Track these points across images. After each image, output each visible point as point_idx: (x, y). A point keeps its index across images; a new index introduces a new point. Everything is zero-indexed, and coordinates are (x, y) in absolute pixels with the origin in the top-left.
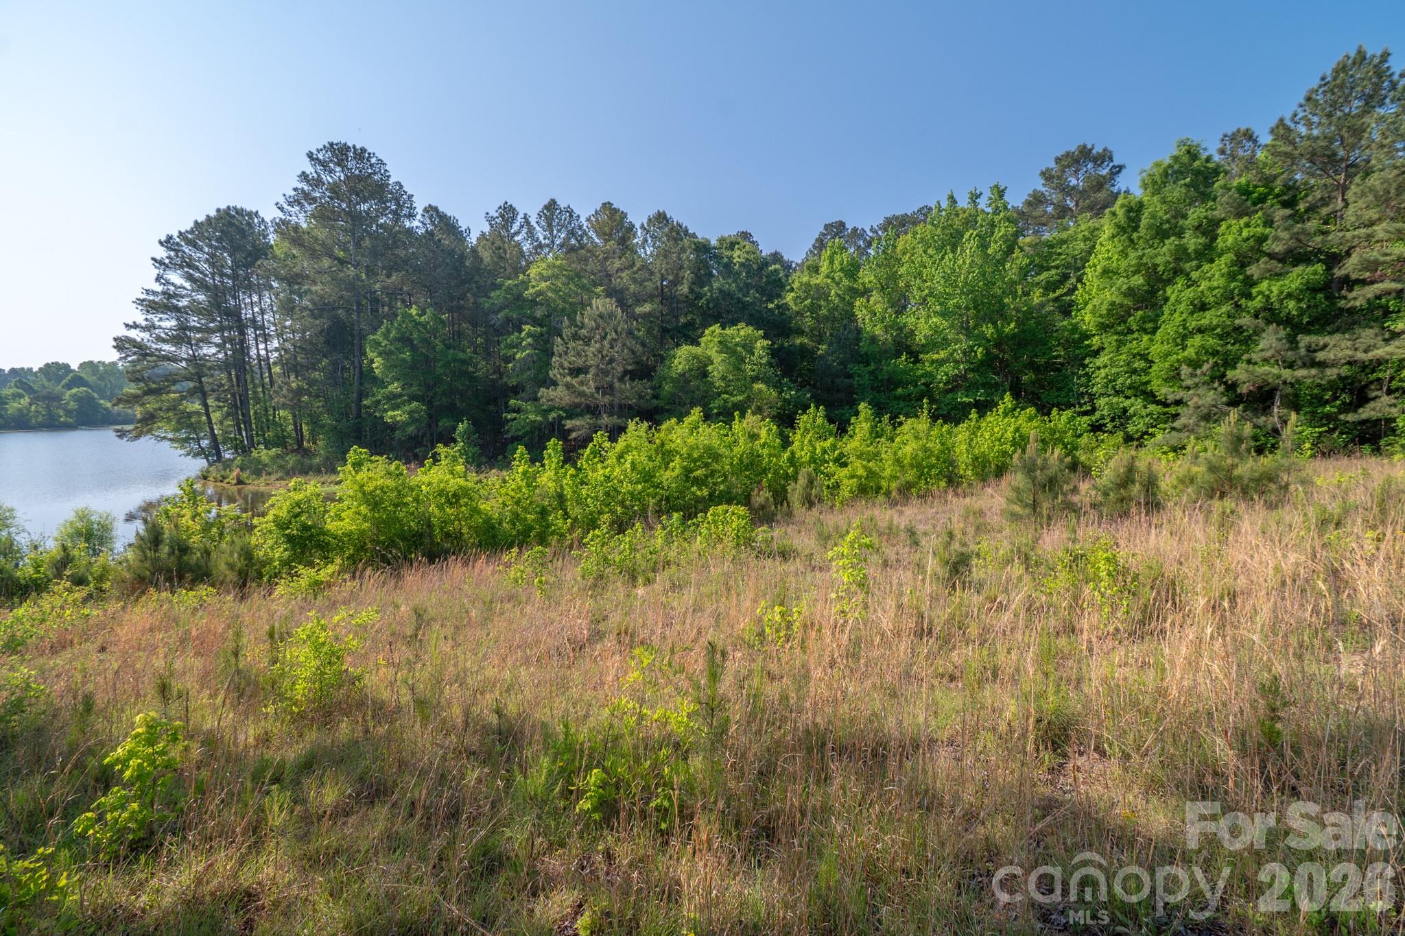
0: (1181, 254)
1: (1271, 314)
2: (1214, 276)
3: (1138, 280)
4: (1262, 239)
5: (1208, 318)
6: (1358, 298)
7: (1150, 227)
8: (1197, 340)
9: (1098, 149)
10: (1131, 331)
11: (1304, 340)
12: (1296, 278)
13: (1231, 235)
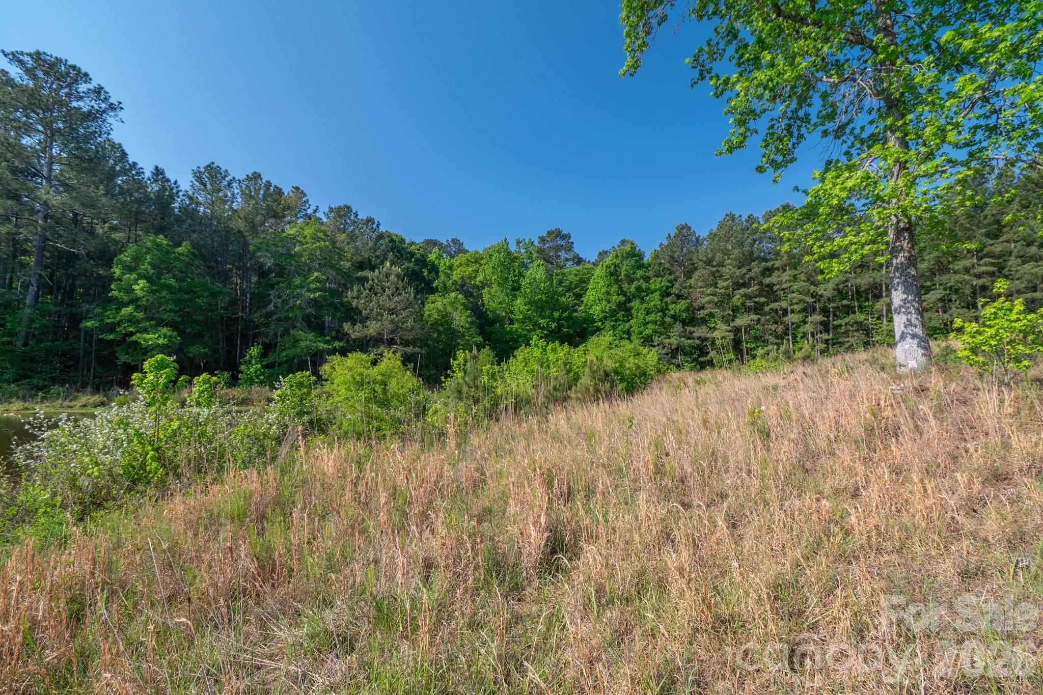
0: (639, 289)
1: (674, 317)
2: (655, 300)
3: (622, 298)
4: (668, 287)
5: (652, 317)
6: (701, 314)
7: (626, 275)
8: (650, 326)
9: (565, 232)
10: (617, 320)
11: (688, 329)
12: (683, 305)
13: (657, 284)
